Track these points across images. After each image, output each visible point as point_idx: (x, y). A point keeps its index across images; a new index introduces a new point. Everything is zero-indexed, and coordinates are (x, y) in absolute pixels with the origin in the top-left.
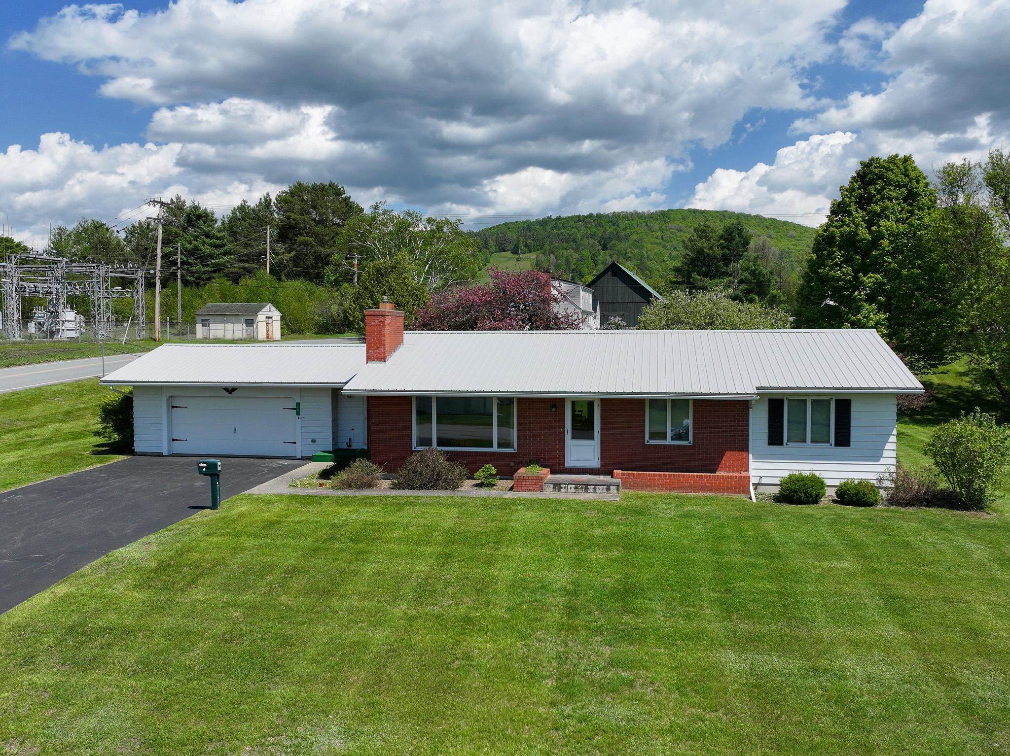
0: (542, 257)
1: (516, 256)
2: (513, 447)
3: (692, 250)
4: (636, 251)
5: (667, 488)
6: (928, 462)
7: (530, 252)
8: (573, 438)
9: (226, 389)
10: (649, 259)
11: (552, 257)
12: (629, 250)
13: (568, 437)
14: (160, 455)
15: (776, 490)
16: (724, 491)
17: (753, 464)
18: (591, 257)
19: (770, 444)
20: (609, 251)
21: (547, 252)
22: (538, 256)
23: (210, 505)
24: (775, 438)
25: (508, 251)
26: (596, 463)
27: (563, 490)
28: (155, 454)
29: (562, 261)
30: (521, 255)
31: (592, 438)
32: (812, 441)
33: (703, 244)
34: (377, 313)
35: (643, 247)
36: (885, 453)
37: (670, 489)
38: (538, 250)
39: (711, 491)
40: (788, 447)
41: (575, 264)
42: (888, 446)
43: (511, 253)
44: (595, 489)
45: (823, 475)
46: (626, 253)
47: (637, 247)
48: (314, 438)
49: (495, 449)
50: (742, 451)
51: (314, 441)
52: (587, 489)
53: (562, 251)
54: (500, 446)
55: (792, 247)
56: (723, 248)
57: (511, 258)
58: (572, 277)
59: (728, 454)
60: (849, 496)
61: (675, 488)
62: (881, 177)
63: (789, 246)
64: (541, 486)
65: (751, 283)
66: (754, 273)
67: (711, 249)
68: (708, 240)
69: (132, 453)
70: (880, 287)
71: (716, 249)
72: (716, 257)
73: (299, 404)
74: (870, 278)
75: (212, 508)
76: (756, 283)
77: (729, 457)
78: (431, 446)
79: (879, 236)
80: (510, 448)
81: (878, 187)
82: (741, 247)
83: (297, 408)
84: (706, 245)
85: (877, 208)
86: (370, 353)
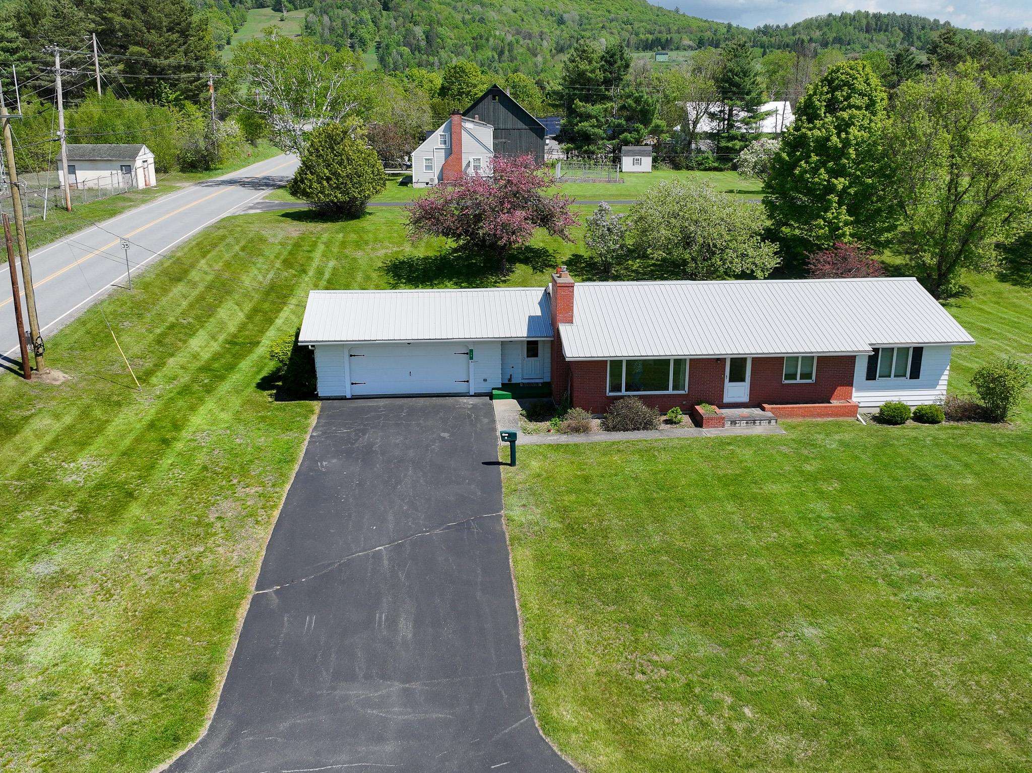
0: (312, 18)
1: (279, 14)
2: (684, 390)
3: (573, 72)
4: (424, 13)
5: (802, 416)
6: (974, 390)
7: (296, 9)
8: (730, 381)
10: (439, 23)
11: (326, 19)
12: (416, 12)
13: (727, 380)
14: (343, 398)
16: (841, 416)
17: (855, 394)
18: (372, 19)
19: (867, 379)
20: (394, 12)
21: (318, 10)
22: (307, 16)
23: (509, 462)
24: (871, 375)
25: (268, 6)
26: (746, 399)
27: (737, 425)
28: (337, 398)
29: (338, 24)
30: (285, 13)
31: (743, 380)
32: (895, 376)
33: (584, 66)
34: (566, 285)
35: (431, 8)
36: (941, 382)
37: (804, 416)
38: (305, 7)
39: (831, 417)
40: (879, 381)
41: (353, 27)
42: (943, 377)
43: (273, 9)
44: (760, 423)
46: (412, 15)
47: (425, 8)
48: (485, 377)
49: (670, 392)
50: (848, 386)
52: (754, 423)
53: (336, 11)
54: (675, 388)
55: (592, 11)
56: (605, 71)
57: (272, 17)
58: (351, 44)
59: (839, 388)
60: (927, 417)
61: (807, 416)
62: (846, 84)
63: (589, 10)
64: (723, 423)
65: (634, 110)
66: (638, 100)
67: (593, 71)
68: (590, 62)
69: (316, 397)
70: (845, 189)
71: (597, 71)
72: (597, 81)
73: (471, 351)
74: (840, 183)
75: (510, 465)
76: (641, 111)
77: (840, 390)
78: (620, 391)
79: (846, 143)
80: (681, 390)
81: (845, 93)
82: (622, 70)
83: (470, 354)
84: (588, 67)
85: (845, 115)
86: (560, 316)
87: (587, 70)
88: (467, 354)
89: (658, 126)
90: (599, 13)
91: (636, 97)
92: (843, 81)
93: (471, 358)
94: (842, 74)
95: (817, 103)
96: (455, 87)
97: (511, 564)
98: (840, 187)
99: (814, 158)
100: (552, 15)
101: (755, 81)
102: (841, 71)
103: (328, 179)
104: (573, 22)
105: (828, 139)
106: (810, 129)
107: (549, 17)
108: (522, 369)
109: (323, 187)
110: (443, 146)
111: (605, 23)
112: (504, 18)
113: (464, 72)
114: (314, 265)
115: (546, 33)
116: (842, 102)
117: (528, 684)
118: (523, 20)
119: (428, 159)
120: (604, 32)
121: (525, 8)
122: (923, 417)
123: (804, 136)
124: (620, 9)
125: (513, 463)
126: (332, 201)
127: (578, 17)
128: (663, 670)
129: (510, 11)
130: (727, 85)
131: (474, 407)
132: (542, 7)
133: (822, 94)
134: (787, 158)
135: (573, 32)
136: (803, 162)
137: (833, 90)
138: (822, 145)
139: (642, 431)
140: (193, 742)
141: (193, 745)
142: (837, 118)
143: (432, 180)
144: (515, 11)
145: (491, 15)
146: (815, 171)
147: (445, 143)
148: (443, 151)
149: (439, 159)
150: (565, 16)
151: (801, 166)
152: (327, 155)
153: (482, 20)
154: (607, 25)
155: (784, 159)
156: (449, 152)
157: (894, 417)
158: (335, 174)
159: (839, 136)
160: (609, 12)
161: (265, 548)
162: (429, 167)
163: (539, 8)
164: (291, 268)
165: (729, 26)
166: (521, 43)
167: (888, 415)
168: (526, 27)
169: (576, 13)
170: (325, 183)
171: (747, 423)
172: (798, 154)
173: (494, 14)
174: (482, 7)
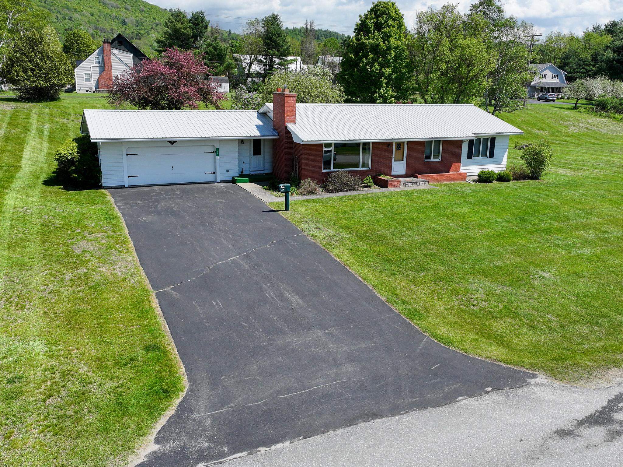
2: (368, 167)
3: (171, 29)
6: (523, 162)
8: (395, 161)
9: (170, 142)
13: (393, 160)
14: (123, 187)
15: (476, 178)
17: (462, 168)
19: (468, 158)
24: (470, 155)
26: (405, 173)
27: (407, 186)
28: (118, 187)
31: (402, 159)
32: (482, 156)
33: (178, 25)
34: (292, 96)
36: (504, 160)
40: (474, 159)
42: (505, 156)
44: (419, 184)
45: (494, 170)
48: (227, 169)
49: (360, 168)
50: (458, 162)
51: (227, 171)
52: (416, 184)
54: (363, 166)
56: (193, 29)
59: (454, 164)
60: (505, 178)
62: (384, 13)
64: (400, 185)
65: (214, 55)
66: (215, 48)
67: (185, 29)
68: (182, 23)
69: (101, 187)
70: (390, 75)
71: (188, 29)
72: (188, 35)
73: (218, 149)
74: (387, 71)
75: (286, 210)
76: (218, 55)
77: (454, 165)
78: (330, 169)
79: (389, 48)
80: (366, 167)
81: (385, 19)
82: (203, 28)
83: (216, 152)
84: (181, 26)
85: (386, 30)
86: (287, 118)
87: (181, 28)
88: (213, 152)
89: (229, 64)
90: (148, 19)
91: (214, 46)
92: (382, 11)
93: (218, 155)
94: (382, 7)
95: (369, 24)
96: (75, 46)
97: (336, 259)
98: (387, 73)
99: (371, 56)
100: (117, 19)
101: (285, 40)
102: (381, 6)
103: (32, 70)
104: (132, 24)
105: (378, 45)
106: (367, 40)
107: (116, 20)
108: (250, 164)
109: (29, 76)
110: (98, 65)
111: (153, 26)
112: (85, 19)
113: (80, 37)
114: (34, 127)
115: (115, 29)
116: (383, 24)
117: (408, 320)
118: (98, 21)
119: (87, 74)
120: (153, 31)
121: (99, 13)
122: (502, 178)
123: (363, 44)
124: (162, 18)
125: (287, 209)
126: (36, 86)
127: (135, 22)
128: (484, 303)
129: (88, 14)
130: (269, 41)
131: (226, 187)
132: (110, 13)
133: (371, 19)
134: (354, 57)
135: (133, 30)
136: (364, 59)
137: (377, 16)
138: (375, 49)
139: (352, 191)
140: (182, 391)
141: (184, 394)
142: (382, 33)
143: (91, 88)
144: (92, 15)
145: (76, 16)
146: (372, 64)
147: (99, 63)
148: (98, 68)
149: (95, 75)
150: (127, 20)
151: (363, 62)
152: (29, 53)
153: (70, 19)
154: (154, 27)
155: (351, 58)
156: (103, 69)
157: (489, 178)
158: (37, 66)
159: (384, 42)
160: (155, 19)
161: (139, 265)
162: (88, 80)
163: (109, 14)
164: (16, 128)
165: (230, 32)
166: (100, 34)
167: (485, 177)
168: (101, 25)
169: (133, 18)
170: (30, 73)
171: (412, 184)
172: (360, 54)
173: (78, 15)
174: (69, 11)
